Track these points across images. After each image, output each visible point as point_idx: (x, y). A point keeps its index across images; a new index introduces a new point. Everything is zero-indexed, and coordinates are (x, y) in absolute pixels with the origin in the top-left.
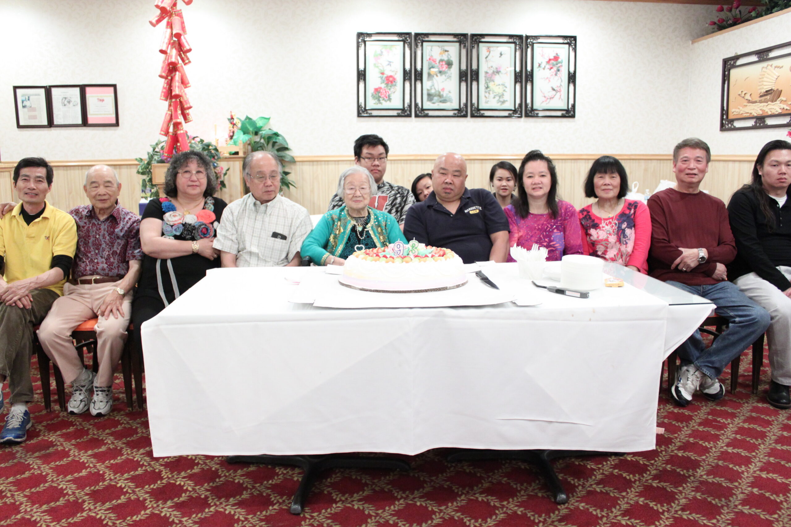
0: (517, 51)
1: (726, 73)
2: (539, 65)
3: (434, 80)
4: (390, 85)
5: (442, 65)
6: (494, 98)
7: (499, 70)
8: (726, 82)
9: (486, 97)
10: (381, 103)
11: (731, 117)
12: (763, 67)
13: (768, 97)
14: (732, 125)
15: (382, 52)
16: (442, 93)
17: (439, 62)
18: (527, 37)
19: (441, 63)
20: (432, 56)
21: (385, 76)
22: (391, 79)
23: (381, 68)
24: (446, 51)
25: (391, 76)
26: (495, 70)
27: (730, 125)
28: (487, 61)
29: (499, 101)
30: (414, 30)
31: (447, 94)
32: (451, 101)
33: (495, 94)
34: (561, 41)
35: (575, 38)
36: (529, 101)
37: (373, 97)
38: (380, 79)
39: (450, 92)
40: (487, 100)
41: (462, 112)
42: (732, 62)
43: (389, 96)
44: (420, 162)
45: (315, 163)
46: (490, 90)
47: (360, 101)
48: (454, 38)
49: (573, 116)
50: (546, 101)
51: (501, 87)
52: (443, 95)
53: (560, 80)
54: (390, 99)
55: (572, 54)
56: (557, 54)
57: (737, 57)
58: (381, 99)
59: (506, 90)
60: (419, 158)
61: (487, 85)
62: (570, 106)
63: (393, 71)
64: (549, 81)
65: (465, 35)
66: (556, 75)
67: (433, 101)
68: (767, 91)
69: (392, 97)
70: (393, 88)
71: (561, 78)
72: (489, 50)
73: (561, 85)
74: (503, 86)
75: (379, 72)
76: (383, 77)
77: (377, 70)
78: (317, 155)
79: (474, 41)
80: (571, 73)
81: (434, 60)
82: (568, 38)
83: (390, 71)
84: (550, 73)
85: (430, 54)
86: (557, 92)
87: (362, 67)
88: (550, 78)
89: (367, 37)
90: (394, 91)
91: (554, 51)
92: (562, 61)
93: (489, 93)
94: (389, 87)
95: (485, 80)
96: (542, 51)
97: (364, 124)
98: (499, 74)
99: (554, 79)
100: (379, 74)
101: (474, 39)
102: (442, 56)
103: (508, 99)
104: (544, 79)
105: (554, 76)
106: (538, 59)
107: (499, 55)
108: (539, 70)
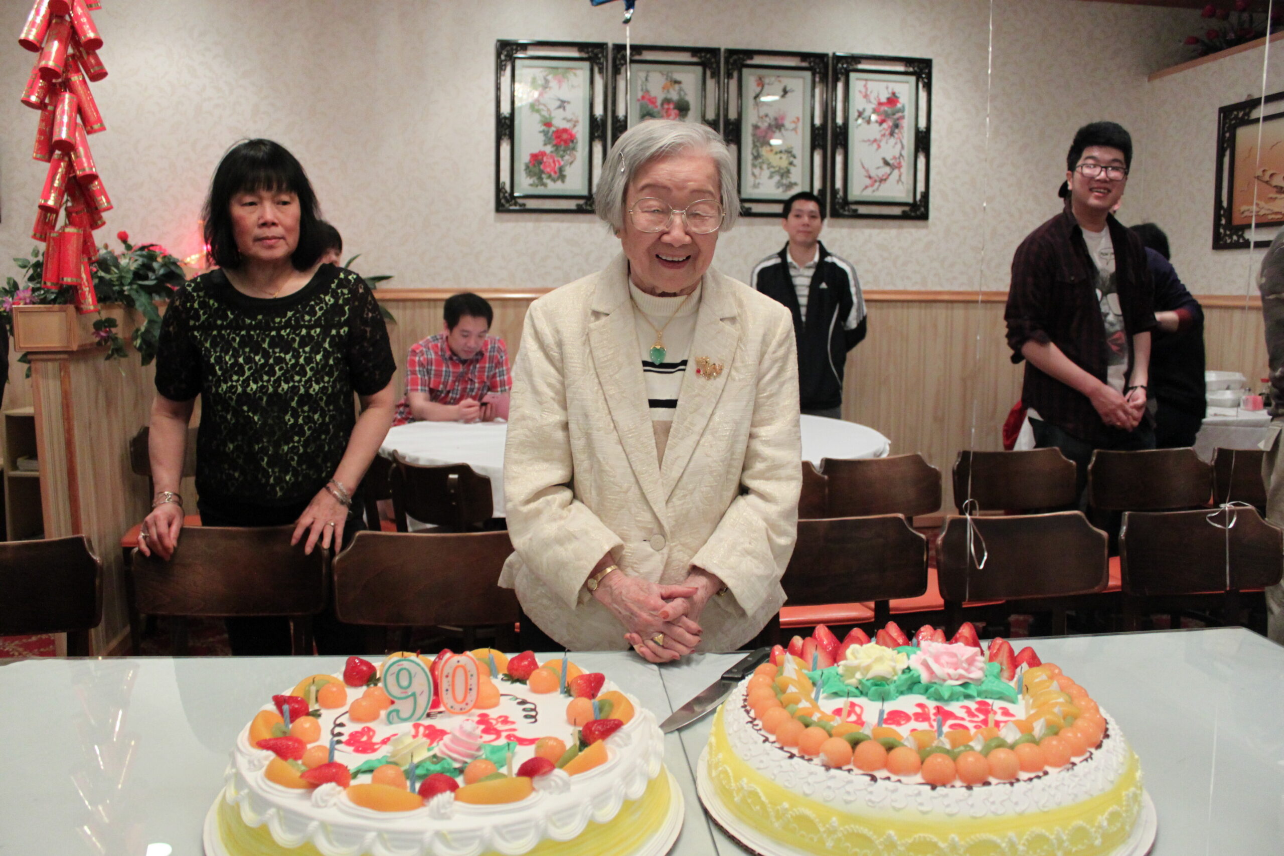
0: (817, 85)
1: (1227, 135)
2: (860, 114)
4: (563, 148)
5: (668, 109)
6: (771, 177)
7: (780, 122)
8: (1228, 153)
9: (753, 174)
10: (545, 185)
11: (1237, 220)
14: (1242, 236)
15: (547, 81)
17: (662, 104)
18: (837, 59)
19: (666, 106)
20: (647, 92)
21: (553, 129)
22: (565, 136)
23: (545, 113)
24: (677, 82)
25: (565, 131)
26: (773, 123)
27: (1235, 238)
28: (757, 104)
29: (779, 185)
33: (772, 170)
34: (901, 68)
35: (928, 64)
36: (839, 184)
37: (529, 171)
38: (542, 134)
40: (757, 181)
43: (561, 170)
45: (409, 304)
46: (763, 163)
47: (502, 179)
48: (693, 56)
49: (925, 217)
50: (872, 185)
51: (784, 156)
53: (899, 146)
54: (562, 177)
55: (923, 95)
56: (894, 94)
57: (1251, 104)
58: (544, 176)
59: (795, 162)
61: (758, 151)
62: (918, 197)
63: (569, 121)
64: (879, 147)
65: (714, 52)
66: (892, 134)
69: (568, 171)
70: (570, 155)
71: (901, 142)
72: (761, 83)
73: (901, 155)
74: (789, 155)
75: (541, 121)
76: (548, 132)
77: (537, 117)
78: (412, 287)
79: (732, 64)
80: (922, 132)
81: (652, 101)
82: (916, 64)
83: (564, 119)
84: (881, 131)
85: (644, 88)
86: (893, 169)
87: (505, 110)
88: (880, 141)
89: (517, 51)
90: (570, 161)
91: (887, 88)
92: (903, 107)
93: (761, 168)
94: (561, 153)
95: (754, 142)
96: (865, 86)
97: (510, 225)
98: (780, 130)
99: (887, 143)
100: (540, 125)
101: (731, 61)
102: (668, 92)
103: (799, 181)
104: (868, 143)
105: (888, 137)
106: (857, 102)
107: (782, 93)
108: (860, 124)
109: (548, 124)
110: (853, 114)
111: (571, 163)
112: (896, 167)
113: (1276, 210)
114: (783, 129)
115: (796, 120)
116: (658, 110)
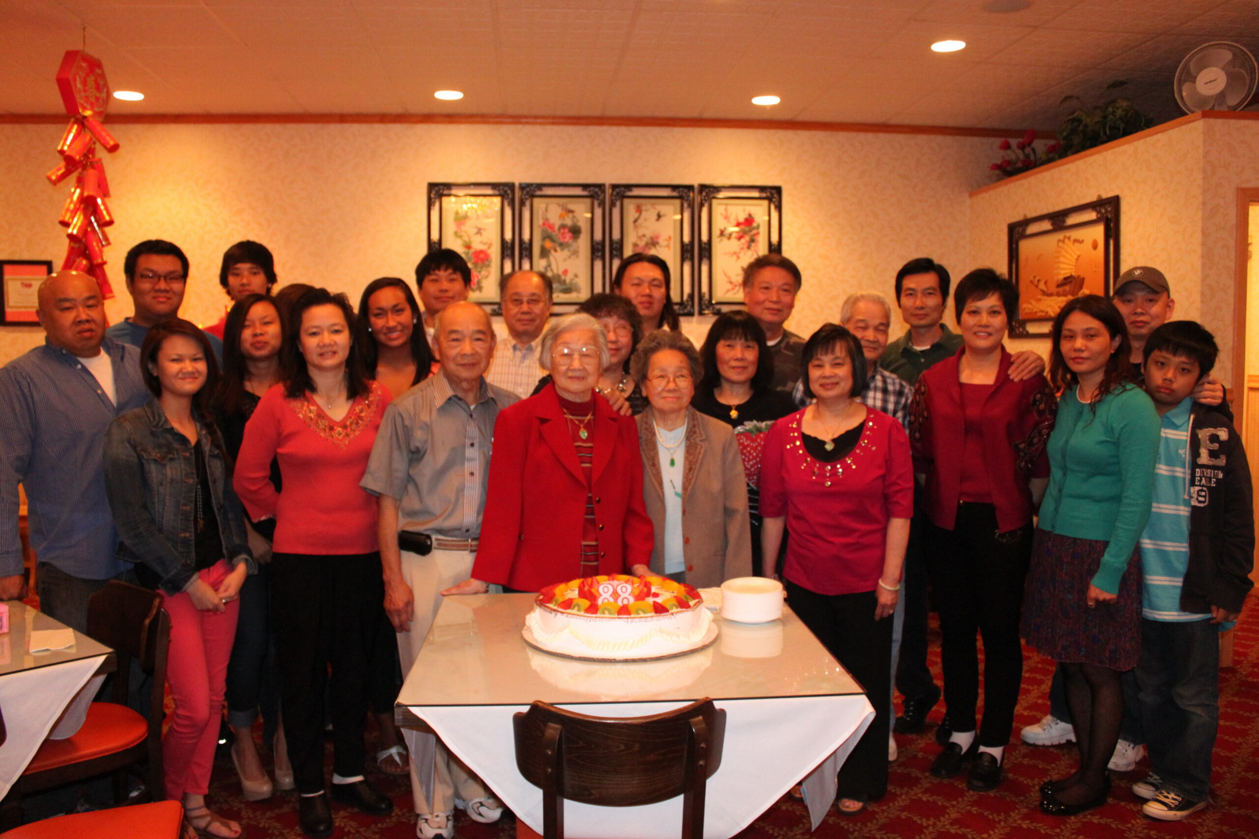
0: (685, 210)
1: (1014, 246)
2: (722, 233)
3: (552, 258)
4: (480, 265)
5: (564, 233)
7: (655, 241)
8: (1014, 261)
11: (1021, 317)
12: (1059, 241)
13: (1067, 288)
14: (1024, 329)
15: (467, 213)
16: (563, 277)
17: (559, 229)
18: (703, 187)
19: (562, 231)
20: (546, 220)
21: (472, 251)
22: (482, 256)
23: (466, 239)
24: (571, 211)
25: (481, 252)
26: (649, 241)
27: (1021, 330)
28: (636, 227)
30: (518, 177)
31: (572, 280)
32: (578, 290)
34: (756, 194)
35: (778, 190)
36: (705, 289)
39: (576, 276)
42: (1021, 229)
48: (583, 190)
50: (733, 289)
52: (564, 282)
54: (480, 288)
55: (775, 215)
56: (750, 215)
57: (1026, 222)
63: (485, 244)
64: (738, 258)
65: (601, 186)
66: (749, 247)
68: (1065, 279)
69: (485, 283)
70: (486, 270)
72: (639, 209)
75: (463, 244)
76: (468, 253)
77: (459, 241)
79: (615, 196)
80: (774, 243)
81: (551, 227)
82: (768, 190)
83: (481, 242)
84: (739, 245)
85: (545, 216)
87: (435, 235)
88: (739, 253)
89: (444, 190)
90: (486, 275)
91: (744, 210)
92: (758, 225)
94: (479, 269)
96: (726, 210)
99: (745, 254)
101: (615, 193)
102: (564, 219)
104: (729, 255)
105: (745, 249)
106: (719, 223)
107: (656, 217)
108: (721, 240)
109: (468, 246)
110: (716, 232)
111: (487, 277)
113: (1042, 308)
114: (657, 246)
115: (668, 239)
116: (556, 234)
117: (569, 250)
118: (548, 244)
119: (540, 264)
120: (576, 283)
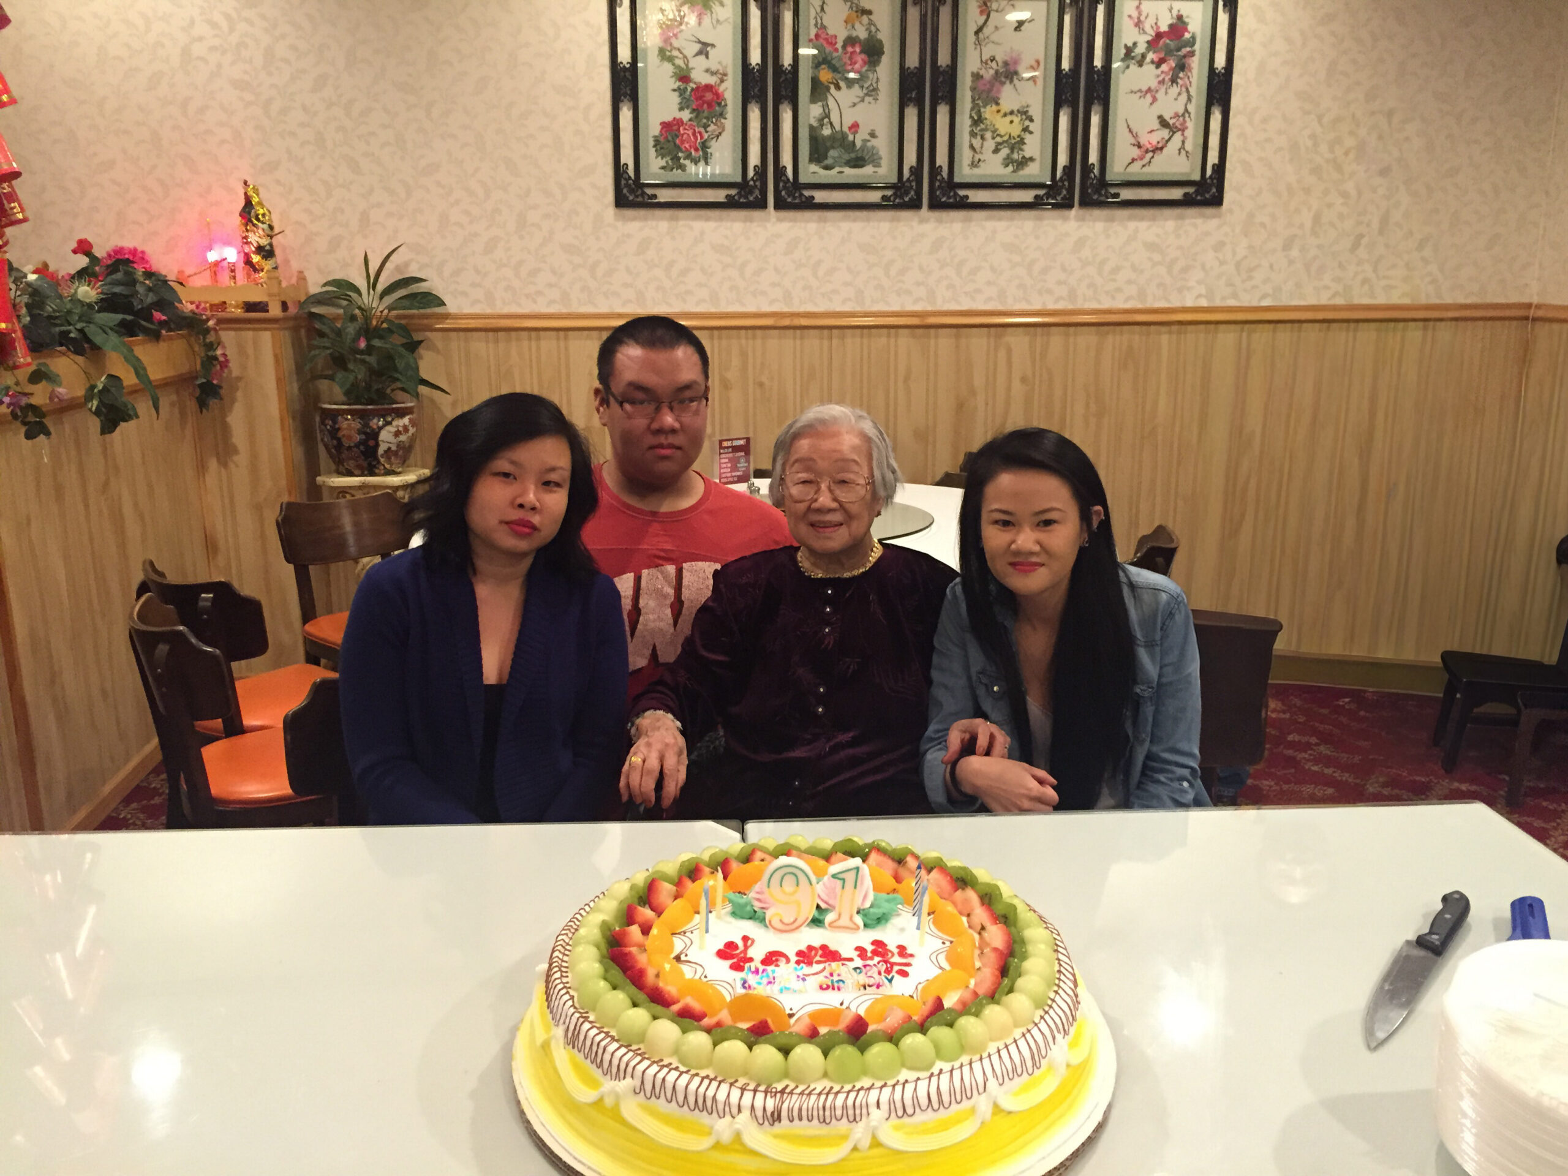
0: (1067, 10)
2: (1129, 51)
3: (831, 102)
4: (706, 114)
5: (852, 55)
6: (996, 151)
7: (1012, 68)
9: (972, 147)
10: (682, 168)
15: (681, 14)
16: (851, 138)
17: (844, 47)
19: (850, 49)
20: (823, 27)
21: (691, 85)
22: (709, 96)
23: (680, 62)
24: (866, 12)
25: (708, 88)
26: (1002, 70)
28: (978, 43)
29: (1009, 161)
31: (865, 141)
32: (875, 161)
33: (998, 139)
36: (1093, 158)
37: (659, 145)
38: (677, 94)
39: (873, 135)
40: (977, 157)
41: (907, 193)
43: (705, 146)
44: (790, 332)
46: (986, 130)
47: (623, 159)
49: (1217, 201)
50: (1142, 158)
51: (1016, 119)
52: (854, 144)
53: (1184, 96)
54: (706, 156)
55: (1223, 17)
56: (1180, 18)
58: (680, 155)
59: (1032, 126)
60: (786, 322)
61: (979, 113)
62: (1209, 172)
63: (713, 73)
64: (1155, 99)
66: (1174, 81)
67: (829, 161)
69: (714, 147)
70: (715, 124)
71: (1188, 91)
72: (985, 9)
73: (1186, 110)
74: (1024, 117)
75: (675, 73)
76: (685, 89)
77: (668, 68)
78: (506, 310)
80: (1218, 75)
81: (831, 41)
83: (707, 71)
84: (1158, 76)
85: (819, 21)
86: (1174, 133)
87: (624, 55)
88: (1157, 91)
90: (717, 133)
91: (1170, 10)
92: (1193, 38)
93: (982, 138)
94: (705, 121)
95: (973, 100)
96: (1138, 9)
97: (636, 225)
98: (1011, 81)
100: (673, 79)
102: (853, 26)
103: (1036, 155)
104: (1139, 94)
105: (1168, 84)
106: (1125, 35)
107: (1015, 24)
108: (1128, 67)
109: (683, 77)
110: (1119, 51)
111: (718, 137)
112: (1179, 130)
114: (1016, 81)
115: (1035, 65)
116: (838, 53)
117: (862, 87)
118: (825, 75)
119: (811, 112)
120: (873, 147)
